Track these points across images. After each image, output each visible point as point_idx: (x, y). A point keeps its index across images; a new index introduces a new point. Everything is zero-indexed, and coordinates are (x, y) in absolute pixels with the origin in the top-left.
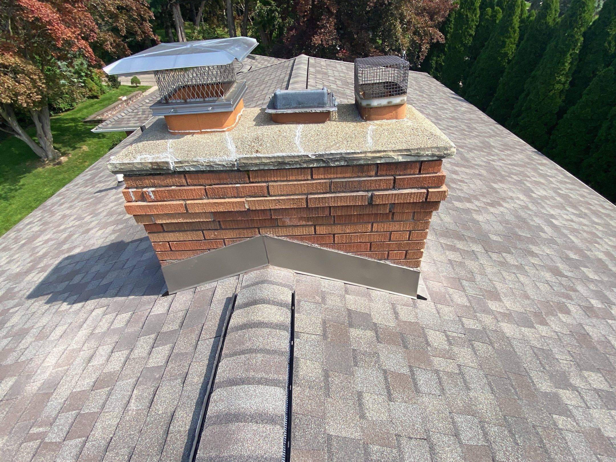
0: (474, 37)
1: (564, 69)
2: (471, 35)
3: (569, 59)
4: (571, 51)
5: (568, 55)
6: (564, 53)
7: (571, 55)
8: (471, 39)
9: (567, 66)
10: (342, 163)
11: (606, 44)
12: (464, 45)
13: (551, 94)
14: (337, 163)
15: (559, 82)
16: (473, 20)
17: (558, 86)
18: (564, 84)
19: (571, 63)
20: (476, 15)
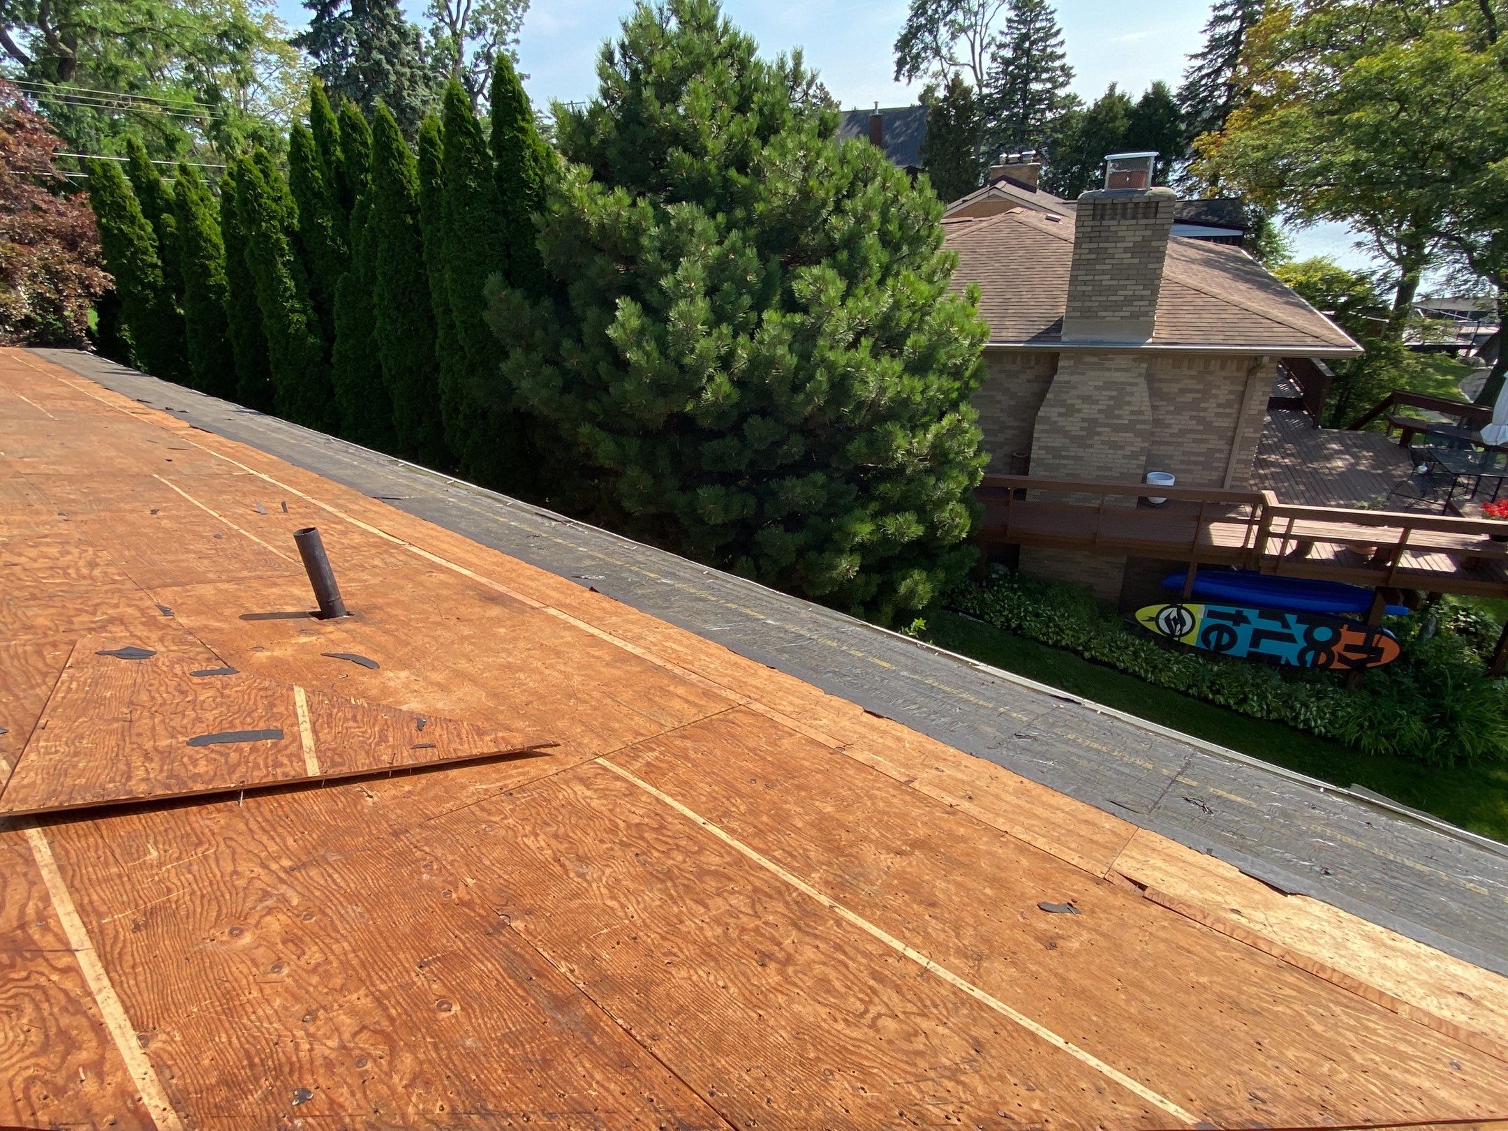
0: (163, 269)
1: (286, 289)
2: (154, 266)
3: (284, 271)
4: (279, 260)
5: (280, 266)
6: (271, 264)
7: (284, 264)
8: (158, 272)
9: (290, 283)
11: (329, 242)
12: (152, 286)
13: (291, 330)
15: (293, 310)
16: (140, 238)
17: (295, 317)
18: (304, 312)
19: (293, 278)
20: (142, 228)
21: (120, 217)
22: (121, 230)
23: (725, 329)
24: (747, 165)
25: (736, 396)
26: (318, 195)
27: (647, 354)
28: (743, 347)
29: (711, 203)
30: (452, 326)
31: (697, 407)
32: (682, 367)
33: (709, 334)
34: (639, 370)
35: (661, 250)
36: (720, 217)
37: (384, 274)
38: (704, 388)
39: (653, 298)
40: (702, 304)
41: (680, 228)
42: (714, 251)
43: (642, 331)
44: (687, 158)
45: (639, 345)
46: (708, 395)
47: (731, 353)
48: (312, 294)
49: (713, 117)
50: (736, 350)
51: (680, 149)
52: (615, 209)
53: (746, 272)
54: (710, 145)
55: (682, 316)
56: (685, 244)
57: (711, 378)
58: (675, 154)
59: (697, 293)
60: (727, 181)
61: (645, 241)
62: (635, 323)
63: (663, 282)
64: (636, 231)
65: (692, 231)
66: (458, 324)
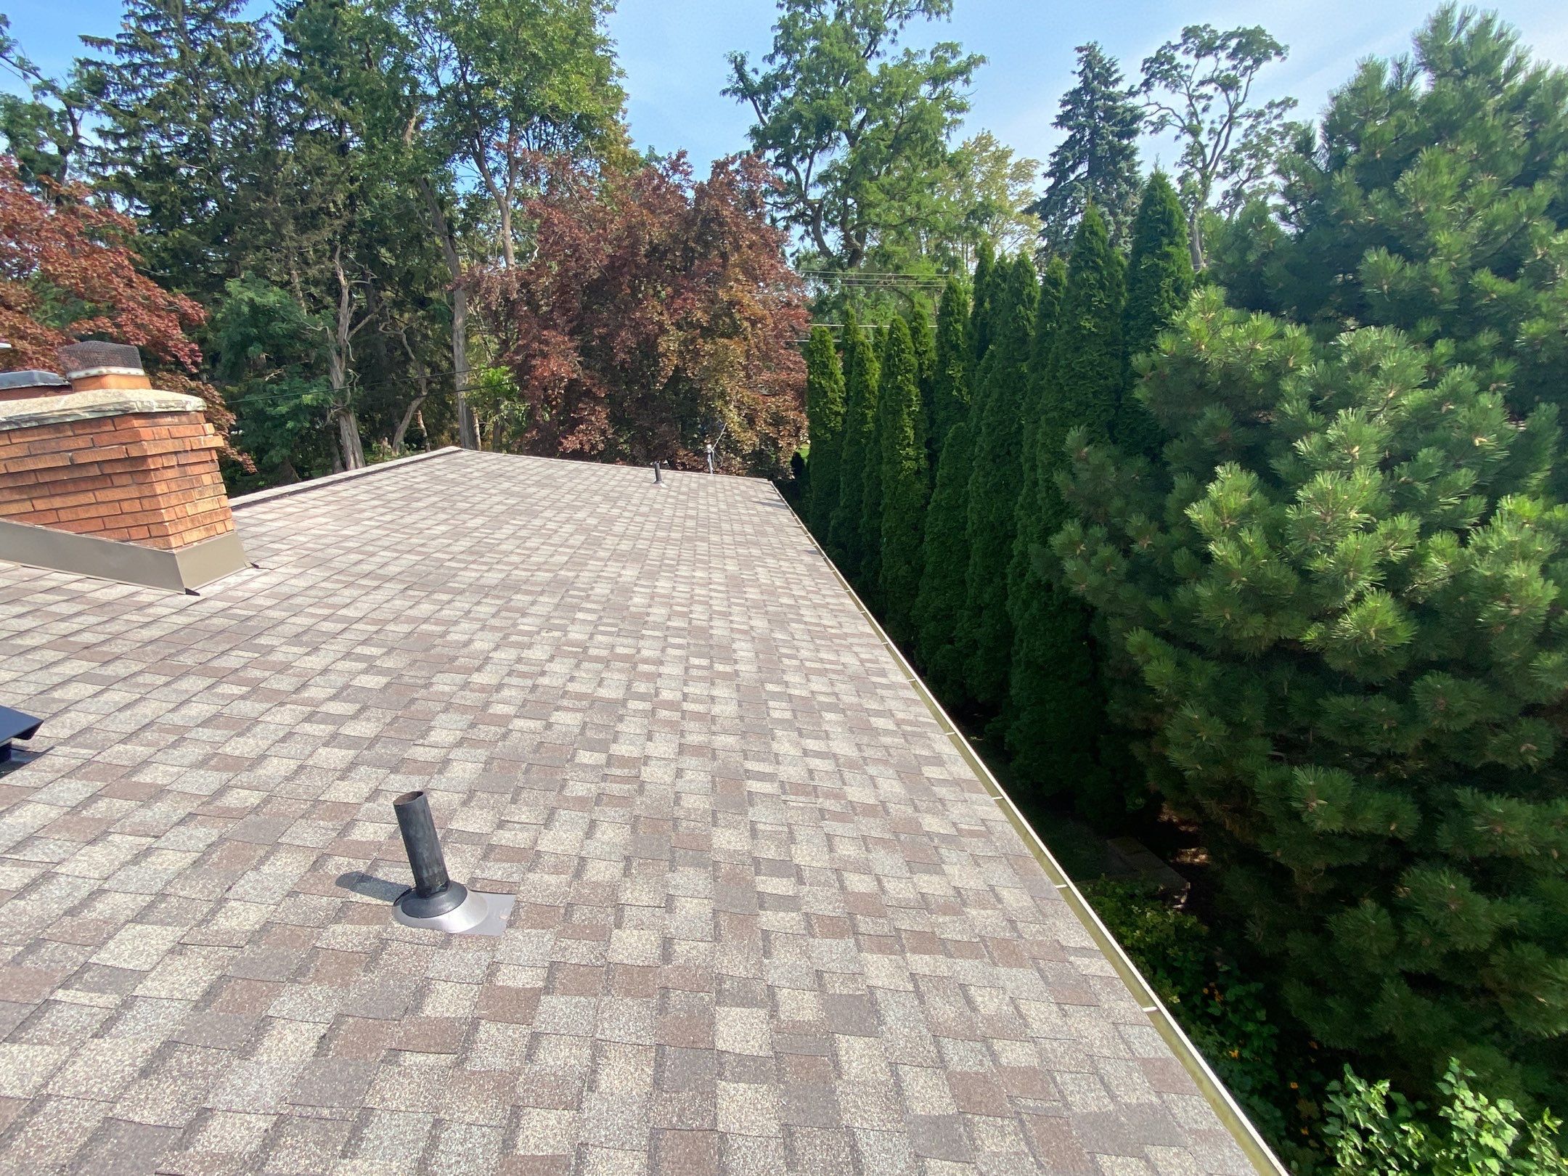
1: (906, 438)
3: (907, 421)
4: (906, 411)
5: (905, 416)
6: (897, 413)
7: (909, 414)
8: (839, 418)
9: (910, 433)
10: (34, 424)
11: (955, 393)
12: (832, 431)
13: (901, 477)
14: (29, 425)
15: (908, 458)
16: (833, 391)
17: (907, 464)
18: (917, 460)
19: (914, 428)
20: (836, 383)
21: (823, 374)
22: (820, 384)
23: (1403, 521)
24: (1518, 263)
25: (1405, 634)
26: (955, 347)
27: (1245, 550)
28: (1441, 554)
29: (1426, 327)
30: (1035, 483)
31: (1323, 637)
32: (1306, 576)
33: (1369, 529)
34: (1227, 572)
35: (1313, 399)
36: (1442, 347)
37: (989, 425)
38: (1345, 610)
39: (1281, 465)
40: (1366, 480)
41: (1355, 366)
42: (1412, 399)
43: (1246, 515)
44: (1394, 264)
45: (1234, 535)
46: (1348, 623)
47: (1416, 560)
48: (928, 444)
49: (1459, 197)
50: (1423, 557)
51: (1383, 251)
52: (1247, 343)
53: (1474, 430)
54: (1443, 238)
55: (1321, 497)
56: (1361, 388)
57: (1359, 598)
58: (1374, 257)
59: (1362, 462)
60: (1467, 293)
61: (1288, 386)
62: (1238, 501)
63: (1301, 446)
64: (1276, 370)
65: (1375, 371)
66: (1041, 482)
